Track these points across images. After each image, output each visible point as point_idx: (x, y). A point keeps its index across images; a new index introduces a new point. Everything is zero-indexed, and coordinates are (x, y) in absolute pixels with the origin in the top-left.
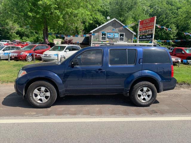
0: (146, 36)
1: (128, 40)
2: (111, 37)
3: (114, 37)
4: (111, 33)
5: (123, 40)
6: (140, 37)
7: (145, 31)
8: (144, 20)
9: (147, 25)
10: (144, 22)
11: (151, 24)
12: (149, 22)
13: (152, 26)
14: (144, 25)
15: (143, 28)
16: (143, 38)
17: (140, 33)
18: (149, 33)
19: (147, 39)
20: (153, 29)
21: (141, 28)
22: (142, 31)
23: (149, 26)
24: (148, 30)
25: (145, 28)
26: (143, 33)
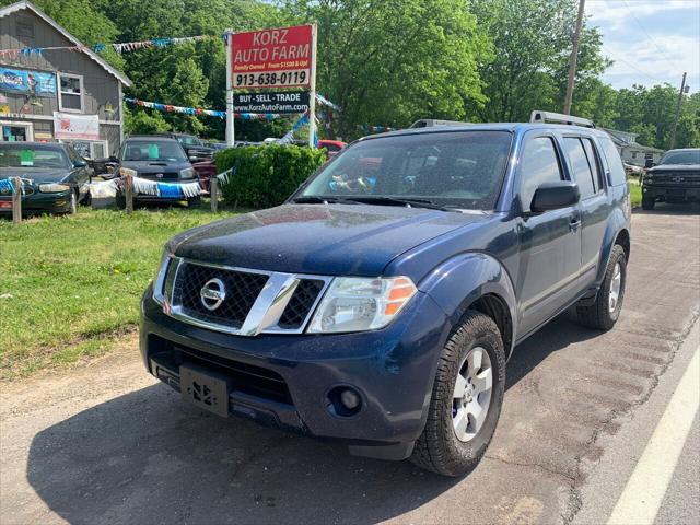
0: (273, 95)
1: (103, 107)
2: (23, 89)
3: (33, 87)
4: (15, 71)
5: (79, 108)
6: (242, 99)
7: (265, 77)
8: (257, 33)
9: (275, 53)
10: (256, 39)
11: (296, 53)
12: (282, 42)
13: (300, 59)
14: (256, 50)
15: (252, 62)
16: (260, 104)
17: (236, 83)
18: (286, 83)
19: (281, 108)
20: (307, 71)
21: (243, 64)
22: (249, 74)
23: (283, 59)
24: (279, 74)
25: (261, 63)
26: (256, 84)
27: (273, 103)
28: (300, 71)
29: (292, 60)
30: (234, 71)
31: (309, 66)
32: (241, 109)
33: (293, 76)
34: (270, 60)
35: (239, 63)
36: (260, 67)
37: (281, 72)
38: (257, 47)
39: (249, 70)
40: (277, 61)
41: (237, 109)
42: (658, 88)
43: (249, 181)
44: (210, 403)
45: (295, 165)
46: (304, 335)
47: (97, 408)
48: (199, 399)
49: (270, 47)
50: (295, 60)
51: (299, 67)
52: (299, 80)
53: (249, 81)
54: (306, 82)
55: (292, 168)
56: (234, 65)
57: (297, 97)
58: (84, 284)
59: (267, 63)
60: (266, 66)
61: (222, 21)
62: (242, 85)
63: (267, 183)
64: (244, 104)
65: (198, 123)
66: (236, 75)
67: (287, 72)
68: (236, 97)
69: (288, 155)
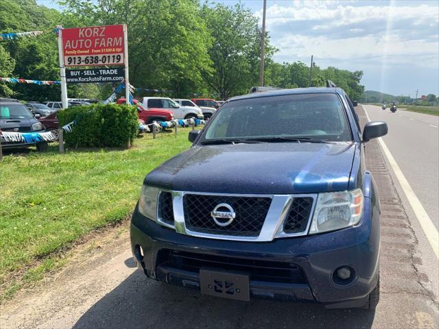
0: (96, 70)
6: (72, 74)
7: (89, 59)
8: (82, 29)
9: (96, 43)
10: (81, 33)
11: (112, 43)
12: (100, 35)
13: (115, 47)
14: (81, 41)
15: (78, 48)
16: (87, 76)
17: (67, 63)
18: (107, 63)
19: (104, 79)
20: (122, 55)
21: (72, 50)
22: (77, 57)
23: (103, 47)
24: (100, 57)
25: (86, 49)
26: (83, 63)
27: (98, 76)
28: (116, 55)
29: (109, 47)
30: (65, 54)
31: (123, 51)
32: (72, 80)
33: (111, 59)
34: (93, 47)
35: (68, 49)
36: (86, 52)
37: (102, 55)
38: (82, 38)
39: (77, 54)
40: (98, 48)
41: (69, 80)
42: (295, 63)
43: (86, 129)
44: (232, 293)
45: (118, 117)
46: (308, 235)
47: (90, 312)
48: (220, 291)
49: (93, 39)
50: (112, 48)
51: (116, 52)
52: (116, 60)
53: (77, 61)
54: (121, 62)
55: (117, 119)
56: (64, 50)
57: (115, 72)
58: (13, 217)
59: (90, 49)
60: (90, 51)
61: (21, 19)
62: (72, 64)
63: (99, 130)
64: (74, 77)
65: (9, 89)
66: (67, 57)
67: (107, 55)
68: (68, 72)
69: (113, 110)
